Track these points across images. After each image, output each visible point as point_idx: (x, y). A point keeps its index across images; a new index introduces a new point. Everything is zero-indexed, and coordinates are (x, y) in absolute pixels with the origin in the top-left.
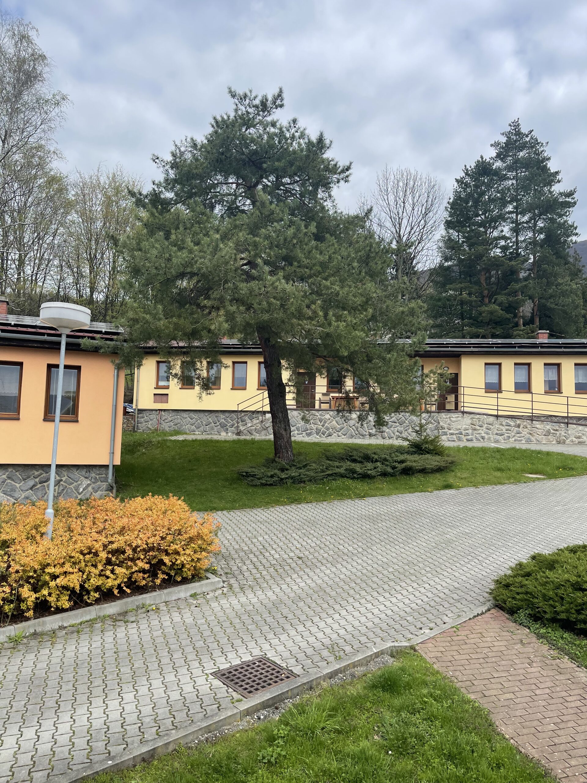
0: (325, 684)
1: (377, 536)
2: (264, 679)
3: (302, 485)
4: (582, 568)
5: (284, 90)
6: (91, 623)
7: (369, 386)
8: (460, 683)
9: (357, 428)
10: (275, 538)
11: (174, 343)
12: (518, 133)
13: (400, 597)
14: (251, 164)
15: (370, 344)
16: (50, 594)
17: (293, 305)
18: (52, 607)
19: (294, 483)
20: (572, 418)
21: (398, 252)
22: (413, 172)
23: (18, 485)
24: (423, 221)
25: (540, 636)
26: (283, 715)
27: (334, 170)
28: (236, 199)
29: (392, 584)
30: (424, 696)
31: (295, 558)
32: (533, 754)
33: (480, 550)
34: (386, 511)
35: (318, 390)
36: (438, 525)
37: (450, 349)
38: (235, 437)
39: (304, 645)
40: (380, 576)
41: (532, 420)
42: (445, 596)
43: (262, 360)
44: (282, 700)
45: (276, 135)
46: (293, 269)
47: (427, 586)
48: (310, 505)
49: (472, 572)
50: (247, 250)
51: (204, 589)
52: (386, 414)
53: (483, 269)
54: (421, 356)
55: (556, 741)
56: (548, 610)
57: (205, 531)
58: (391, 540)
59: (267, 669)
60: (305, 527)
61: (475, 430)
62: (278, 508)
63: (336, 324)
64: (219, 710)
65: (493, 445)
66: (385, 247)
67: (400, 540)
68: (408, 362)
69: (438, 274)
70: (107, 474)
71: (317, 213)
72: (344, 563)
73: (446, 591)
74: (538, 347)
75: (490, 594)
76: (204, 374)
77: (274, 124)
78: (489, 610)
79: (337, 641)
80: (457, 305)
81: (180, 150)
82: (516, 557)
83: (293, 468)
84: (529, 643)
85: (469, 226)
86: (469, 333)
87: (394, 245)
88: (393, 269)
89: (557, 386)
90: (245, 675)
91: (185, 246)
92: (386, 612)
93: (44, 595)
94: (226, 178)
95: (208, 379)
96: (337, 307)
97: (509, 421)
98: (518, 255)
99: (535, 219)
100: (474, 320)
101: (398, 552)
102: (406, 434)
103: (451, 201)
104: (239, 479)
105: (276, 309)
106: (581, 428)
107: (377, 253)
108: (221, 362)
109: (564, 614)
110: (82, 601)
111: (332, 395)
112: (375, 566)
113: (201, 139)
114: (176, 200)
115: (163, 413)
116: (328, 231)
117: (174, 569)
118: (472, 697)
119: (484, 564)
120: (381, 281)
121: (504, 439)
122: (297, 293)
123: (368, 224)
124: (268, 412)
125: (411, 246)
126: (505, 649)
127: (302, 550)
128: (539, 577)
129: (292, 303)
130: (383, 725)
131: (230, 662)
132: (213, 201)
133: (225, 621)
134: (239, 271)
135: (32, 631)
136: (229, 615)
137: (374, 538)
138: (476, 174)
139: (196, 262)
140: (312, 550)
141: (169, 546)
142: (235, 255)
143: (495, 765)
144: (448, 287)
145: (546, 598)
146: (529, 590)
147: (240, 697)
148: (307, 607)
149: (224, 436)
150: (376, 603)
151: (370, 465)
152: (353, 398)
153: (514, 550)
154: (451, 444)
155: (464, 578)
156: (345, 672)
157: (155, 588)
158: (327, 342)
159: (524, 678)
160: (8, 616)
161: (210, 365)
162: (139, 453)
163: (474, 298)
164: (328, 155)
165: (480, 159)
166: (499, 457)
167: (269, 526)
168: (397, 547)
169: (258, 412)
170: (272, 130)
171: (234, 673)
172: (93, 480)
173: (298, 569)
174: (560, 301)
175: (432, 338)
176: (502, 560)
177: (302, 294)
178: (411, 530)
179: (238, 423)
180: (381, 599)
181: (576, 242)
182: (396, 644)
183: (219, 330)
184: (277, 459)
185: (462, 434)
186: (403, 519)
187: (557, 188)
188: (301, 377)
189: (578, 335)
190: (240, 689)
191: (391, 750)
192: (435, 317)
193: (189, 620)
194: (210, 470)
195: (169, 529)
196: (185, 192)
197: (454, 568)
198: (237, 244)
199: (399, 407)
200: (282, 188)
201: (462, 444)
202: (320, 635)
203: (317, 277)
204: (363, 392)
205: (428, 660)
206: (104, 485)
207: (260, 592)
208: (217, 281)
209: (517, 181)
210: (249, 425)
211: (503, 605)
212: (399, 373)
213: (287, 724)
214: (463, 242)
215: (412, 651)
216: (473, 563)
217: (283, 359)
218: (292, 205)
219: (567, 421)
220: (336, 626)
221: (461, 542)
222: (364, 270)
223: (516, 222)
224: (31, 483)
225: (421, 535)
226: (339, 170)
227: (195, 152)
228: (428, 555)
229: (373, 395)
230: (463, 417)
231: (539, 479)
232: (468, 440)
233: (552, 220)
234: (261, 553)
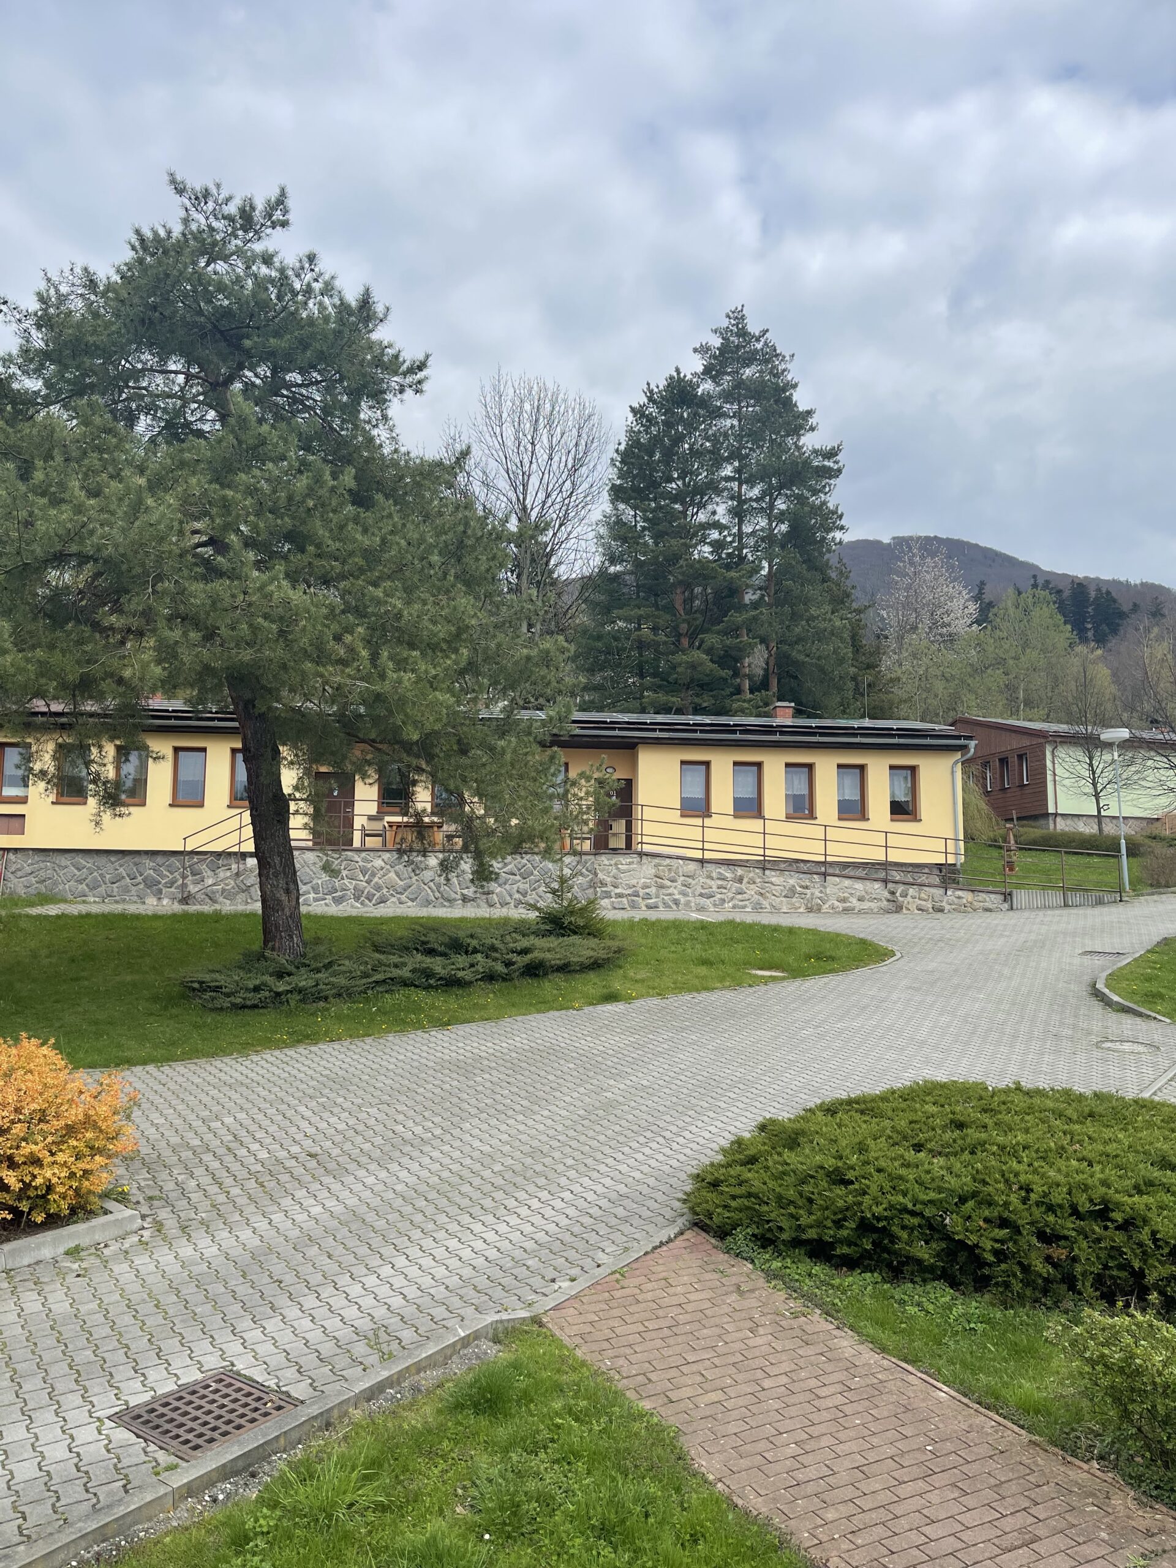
0: (357, 1414)
1: (473, 1101)
2: (228, 1417)
3: (322, 1004)
4: (844, 1143)
5: (289, 191)
7: (462, 802)
8: (625, 1381)
9: (438, 886)
10: (260, 1117)
11: (39, 705)
12: (743, 333)
13: (514, 1220)
14: (218, 336)
15: (465, 718)
17: (304, 635)
19: (303, 1001)
20: (832, 864)
21: (519, 539)
22: (550, 385)
24: (568, 484)
25: (771, 1275)
26: (267, 1487)
27: (393, 365)
28: (183, 406)
29: (499, 1195)
30: (557, 1414)
31: (303, 1157)
32: (758, 1506)
33: (668, 1118)
34: (491, 1051)
35: (359, 808)
36: (591, 1074)
37: (617, 733)
38: (177, 908)
39: (315, 1336)
40: (477, 1181)
41: (764, 869)
42: (600, 1213)
43: (239, 745)
44: (266, 1458)
45: (272, 281)
46: (306, 559)
47: (567, 1195)
48: (336, 1046)
49: (653, 1163)
50: (206, 514)
51: (98, 1237)
52: (495, 858)
53: (680, 582)
54: (563, 745)
55: (800, 1476)
56: (785, 1224)
57: (103, 1110)
58: (500, 1107)
59: (235, 1395)
60: (326, 1091)
61: (662, 887)
62: (267, 1055)
63: (395, 676)
64: (127, 1492)
65: (695, 916)
66: (494, 528)
67: (518, 1108)
68: (538, 756)
69: (596, 587)
71: (358, 449)
72: (405, 1160)
73: (603, 1203)
74: (774, 733)
75: (684, 1201)
76: (110, 773)
77: (267, 259)
78: (682, 1233)
79: (385, 1323)
80: (631, 649)
81: (57, 290)
82: (732, 1129)
83: (303, 970)
84: (752, 1291)
85: (655, 499)
86: (652, 704)
87: (513, 525)
88: (512, 572)
89: (807, 806)
90: (186, 1413)
91: (66, 496)
92: (486, 1253)
94: (163, 360)
95: (118, 784)
96: (400, 642)
97: (722, 870)
98: (742, 559)
99: (771, 495)
100: (663, 680)
101: (513, 1132)
102: (534, 896)
103: (622, 447)
104: (183, 996)
105: (268, 640)
106: (847, 882)
107: (478, 539)
108: (146, 748)
109: (814, 1230)
111: (388, 819)
112: (467, 1161)
113: (106, 272)
114: (47, 396)
115: (11, 856)
116: (380, 486)
117: (29, 1198)
118: (646, 1405)
119: (675, 1146)
120: (488, 595)
121: (715, 905)
122: (313, 609)
123: (461, 478)
124: (251, 855)
125: (545, 529)
126: (708, 1304)
127: (317, 1138)
128: (770, 1163)
129: (304, 629)
130: (474, 1483)
131: (152, 1389)
132: (134, 406)
133: (144, 1301)
134: (189, 557)
136: (154, 1288)
137: (465, 1106)
138: (667, 401)
139: (92, 532)
140: (338, 1138)
141: (18, 1147)
142: (181, 522)
143: (688, 1537)
144: (615, 613)
145: (782, 1202)
146: (753, 1190)
147: (173, 1460)
148: (325, 1257)
149: (151, 905)
150: (467, 1236)
151: (461, 960)
152: (431, 826)
153: (729, 1114)
154: (619, 915)
155: (637, 1175)
156: (399, 1384)
158: (377, 712)
159: (742, 1358)
161: (122, 753)
163: (662, 637)
164: (381, 334)
165: (675, 374)
166: (704, 938)
167: (246, 1092)
168: (511, 1122)
169: (230, 854)
170: (264, 270)
171: (162, 1410)
173: (309, 1178)
174: (814, 650)
175: (584, 710)
176: (707, 1135)
177: (325, 611)
178: (538, 1086)
179: (184, 877)
180: (478, 1227)
181: (840, 543)
182: (505, 1316)
183: (141, 679)
184: (268, 953)
185: (638, 896)
186: (523, 1065)
187: (809, 441)
188: (320, 783)
189: (844, 712)
190: (175, 1443)
191: (488, 1531)
192: (591, 671)
193: (60, 1304)
194: (118, 978)
195: (18, 1110)
196: (68, 381)
197: (620, 1156)
198: (186, 500)
199: (521, 843)
200: (285, 392)
201: (638, 915)
202: (351, 1313)
203: (357, 578)
204: (451, 814)
205: (567, 1341)
207: (225, 1234)
208: (138, 576)
209: (740, 421)
210: (210, 882)
211: (708, 1222)
212: (521, 777)
213: (274, 1505)
214: (644, 528)
215: (535, 1327)
216: (654, 1145)
217: (284, 744)
218: (304, 428)
219: (824, 869)
220: (384, 1291)
221: (633, 1104)
222: (453, 571)
223: (738, 497)
225: (558, 1094)
226: (404, 367)
227: (93, 297)
228: (571, 1133)
229: (471, 819)
230: (640, 863)
231: (774, 979)
232: (649, 907)
233: (801, 500)
234: (229, 1149)
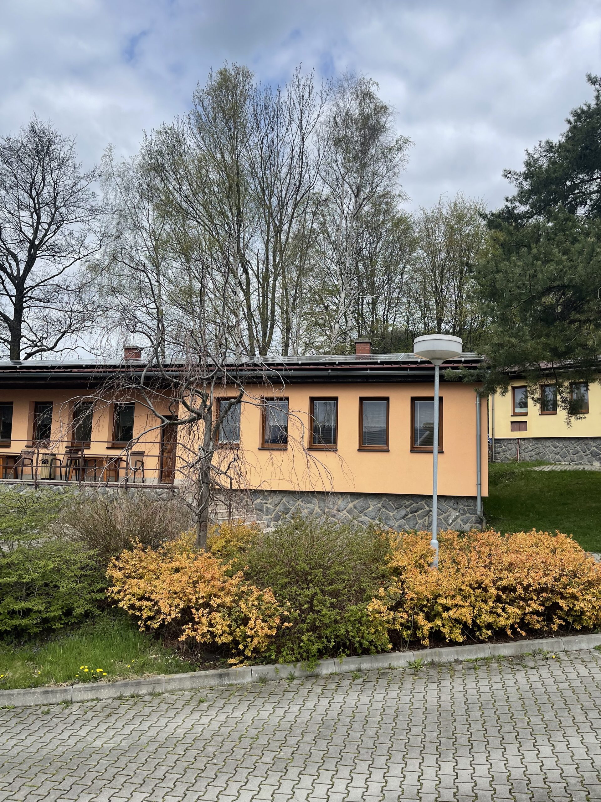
6: (487, 661)
16: (443, 625)
18: (446, 639)
23: (392, 514)
70: (475, 506)
81: (533, 158)
91: (551, 258)
93: (438, 626)
94: (590, 175)
110: (474, 636)
114: (531, 212)
115: (522, 442)
117: (572, 615)
135: (430, 660)
139: (565, 273)
141: (565, 589)
149: (597, 466)
157: (551, 634)
160: (406, 642)
162: (502, 485)
172: (461, 512)
194: (588, 505)
195: (562, 570)
196: (542, 201)
206: (473, 518)
208: (592, 290)
224: (403, 512)
227: (551, 155)
